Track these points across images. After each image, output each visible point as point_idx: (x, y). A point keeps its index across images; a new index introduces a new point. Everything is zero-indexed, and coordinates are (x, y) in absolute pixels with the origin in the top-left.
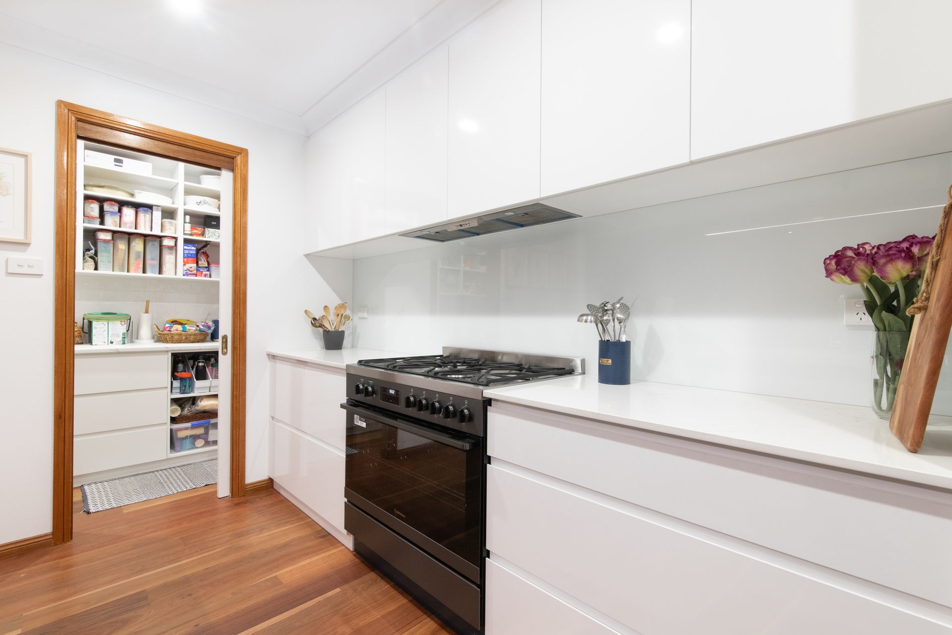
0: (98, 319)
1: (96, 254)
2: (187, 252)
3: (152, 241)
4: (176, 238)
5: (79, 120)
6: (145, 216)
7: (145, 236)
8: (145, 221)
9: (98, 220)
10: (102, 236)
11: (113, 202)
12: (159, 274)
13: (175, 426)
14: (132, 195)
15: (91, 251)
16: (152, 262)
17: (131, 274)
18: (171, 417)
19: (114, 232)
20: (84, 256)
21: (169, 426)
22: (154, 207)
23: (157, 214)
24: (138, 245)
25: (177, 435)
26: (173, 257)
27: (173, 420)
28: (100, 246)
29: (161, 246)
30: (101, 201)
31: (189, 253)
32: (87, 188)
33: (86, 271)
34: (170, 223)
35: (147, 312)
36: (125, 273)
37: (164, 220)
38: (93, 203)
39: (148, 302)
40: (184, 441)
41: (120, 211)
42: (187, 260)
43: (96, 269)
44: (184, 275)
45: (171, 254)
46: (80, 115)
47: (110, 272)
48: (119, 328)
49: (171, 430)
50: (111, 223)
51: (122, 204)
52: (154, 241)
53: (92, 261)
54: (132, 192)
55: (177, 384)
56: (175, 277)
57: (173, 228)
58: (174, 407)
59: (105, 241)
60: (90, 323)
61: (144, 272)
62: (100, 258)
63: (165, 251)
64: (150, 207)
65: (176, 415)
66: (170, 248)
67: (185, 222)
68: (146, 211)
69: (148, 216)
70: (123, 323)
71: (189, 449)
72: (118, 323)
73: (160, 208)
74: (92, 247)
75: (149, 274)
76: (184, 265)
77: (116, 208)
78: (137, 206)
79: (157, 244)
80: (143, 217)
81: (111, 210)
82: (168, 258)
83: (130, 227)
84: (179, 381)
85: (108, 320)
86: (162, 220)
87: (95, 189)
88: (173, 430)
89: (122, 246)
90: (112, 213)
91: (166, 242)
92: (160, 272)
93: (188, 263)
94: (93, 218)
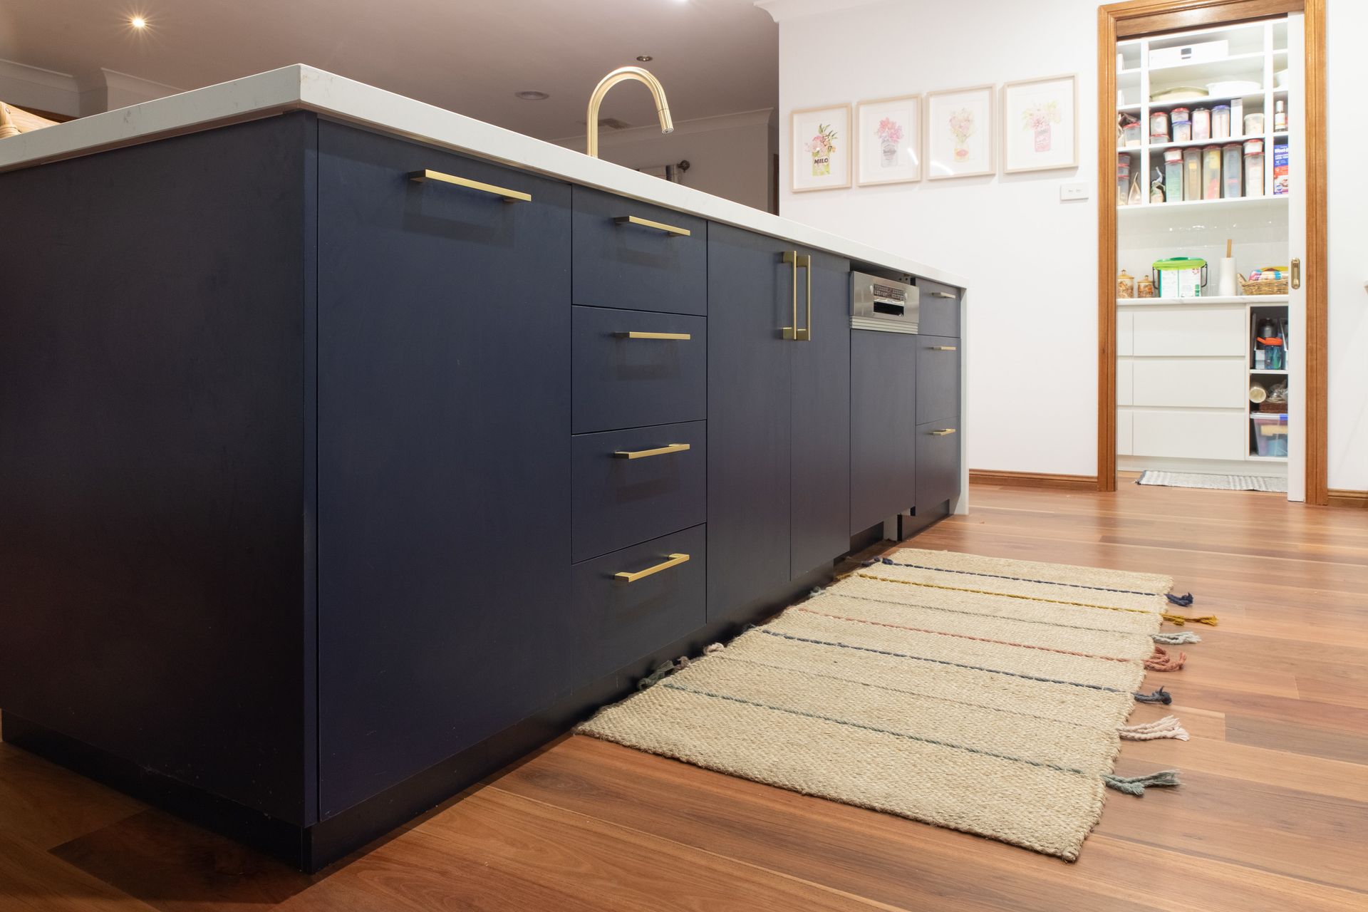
0: (1167, 267)
1: (1164, 182)
2: (1278, 157)
3: (1230, 150)
4: (1262, 140)
5: (1118, 19)
6: (1221, 117)
7: (1221, 146)
8: (1221, 124)
9: (1167, 137)
10: (1170, 157)
11: (1182, 109)
12: (1242, 196)
13: (1258, 416)
14: (1207, 93)
15: (1158, 180)
16: (1232, 181)
17: (1206, 201)
18: (1251, 402)
19: (1183, 149)
20: (1151, 187)
21: (1246, 415)
22: (1233, 102)
23: (1237, 110)
24: (1212, 160)
25: (1260, 431)
26: (1260, 169)
27: (1254, 407)
28: (1169, 169)
29: (1243, 154)
30: (1167, 111)
31: (1283, 159)
32: (1154, 99)
33: (1153, 204)
34: (1255, 118)
35: (1229, 256)
36: (1199, 202)
37: (1248, 117)
38: (1159, 115)
39: (1230, 242)
40: (1272, 442)
41: (1190, 118)
42: (1280, 169)
43: (1165, 200)
44: (1275, 193)
45: (1255, 164)
46: (1118, 14)
47: (1180, 203)
48: (1191, 278)
49: (1252, 421)
50: (1181, 138)
51: (1191, 108)
52: (1232, 150)
53: (1160, 191)
54: (1205, 89)
55: (1260, 355)
56: (1264, 197)
57: (1259, 126)
58: (1255, 388)
59: (1174, 163)
60: (1159, 272)
61: (1222, 195)
62: (1168, 188)
63: (1248, 161)
64: (1227, 103)
65: (1260, 400)
66: (1255, 156)
67: (1275, 112)
68: (1221, 110)
69: (1225, 116)
70: (1196, 271)
71: (1278, 456)
72: (1190, 270)
73: (1240, 101)
74: (1160, 174)
75: (1227, 199)
76: (1275, 178)
77: (1185, 116)
78: (1209, 106)
79: (1236, 155)
80: (1220, 118)
81: (1180, 120)
82: (1253, 171)
83: (1204, 138)
84: (1263, 351)
85: (1177, 267)
86: (1244, 115)
87: (1162, 97)
88: (1255, 422)
89: (1193, 165)
90: (1181, 124)
91: (1250, 148)
92: (1243, 193)
93: (1282, 175)
94: (1159, 135)
